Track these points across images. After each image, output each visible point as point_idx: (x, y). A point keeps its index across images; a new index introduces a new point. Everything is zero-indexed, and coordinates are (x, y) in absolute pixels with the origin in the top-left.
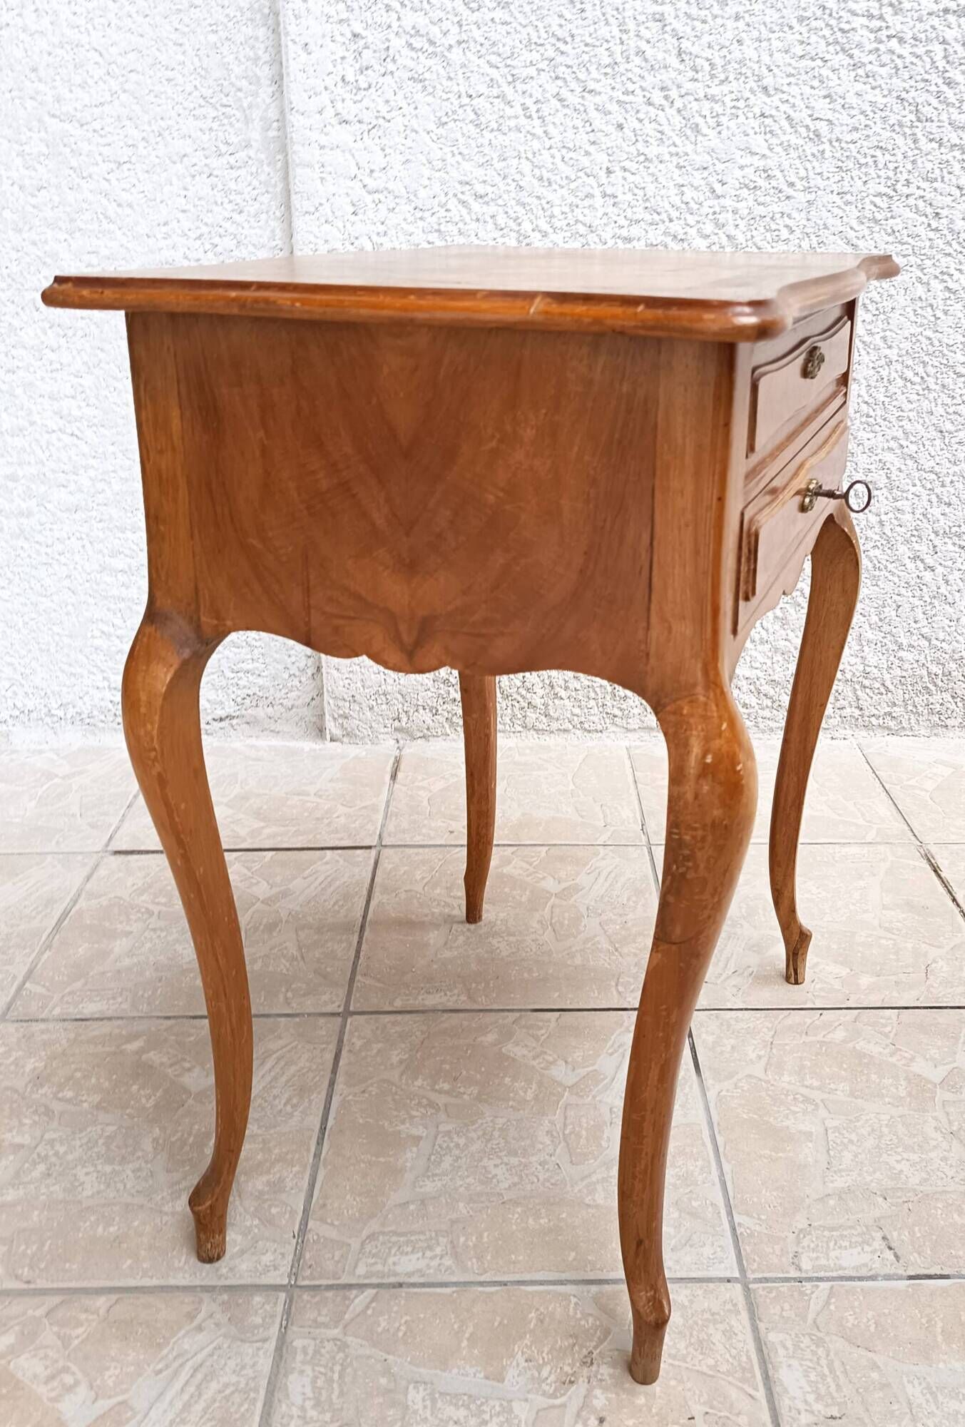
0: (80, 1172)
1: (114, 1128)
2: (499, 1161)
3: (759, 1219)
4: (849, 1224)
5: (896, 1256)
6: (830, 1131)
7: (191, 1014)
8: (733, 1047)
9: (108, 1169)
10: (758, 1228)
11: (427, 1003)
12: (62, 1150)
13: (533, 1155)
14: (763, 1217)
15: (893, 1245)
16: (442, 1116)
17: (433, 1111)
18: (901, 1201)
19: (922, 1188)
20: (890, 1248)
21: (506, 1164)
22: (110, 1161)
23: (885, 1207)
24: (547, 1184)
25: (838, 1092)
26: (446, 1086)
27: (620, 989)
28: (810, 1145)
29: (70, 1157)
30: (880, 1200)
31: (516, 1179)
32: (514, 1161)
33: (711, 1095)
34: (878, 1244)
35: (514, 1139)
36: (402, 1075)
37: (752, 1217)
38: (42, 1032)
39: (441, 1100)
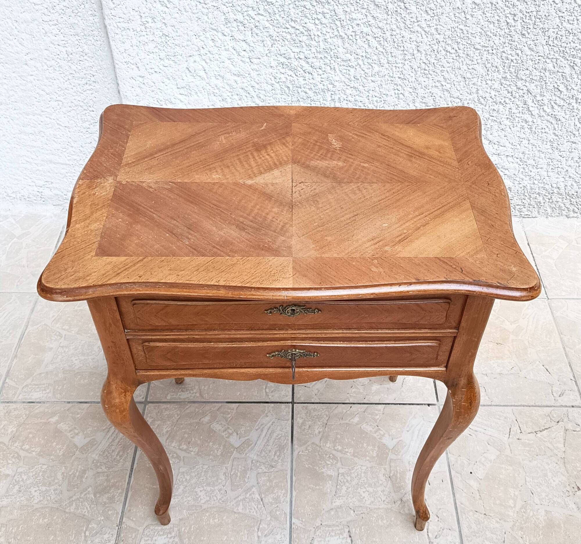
0: (33, 490)
1: (46, 466)
2: (202, 489)
3: (302, 521)
4: (337, 524)
5: (352, 541)
6: (340, 475)
7: (79, 401)
8: (309, 427)
9: (44, 489)
10: (301, 525)
11: (182, 397)
12: (25, 478)
13: (217, 486)
14: (304, 520)
15: (351, 535)
16: (182, 463)
17: (178, 461)
18: (360, 513)
19: (370, 506)
20: (350, 537)
21: (205, 490)
22: (44, 485)
23: (353, 516)
24: (220, 501)
25: (348, 454)
26: (185, 447)
27: (267, 390)
28: (330, 482)
29: (28, 482)
30: (352, 512)
31: (208, 499)
32: (209, 489)
33: (295, 454)
34: (346, 535)
35: (210, 477)
36: (167, 440)
37: (299, 520)
38: (15, 409)
39: (182, 454)
